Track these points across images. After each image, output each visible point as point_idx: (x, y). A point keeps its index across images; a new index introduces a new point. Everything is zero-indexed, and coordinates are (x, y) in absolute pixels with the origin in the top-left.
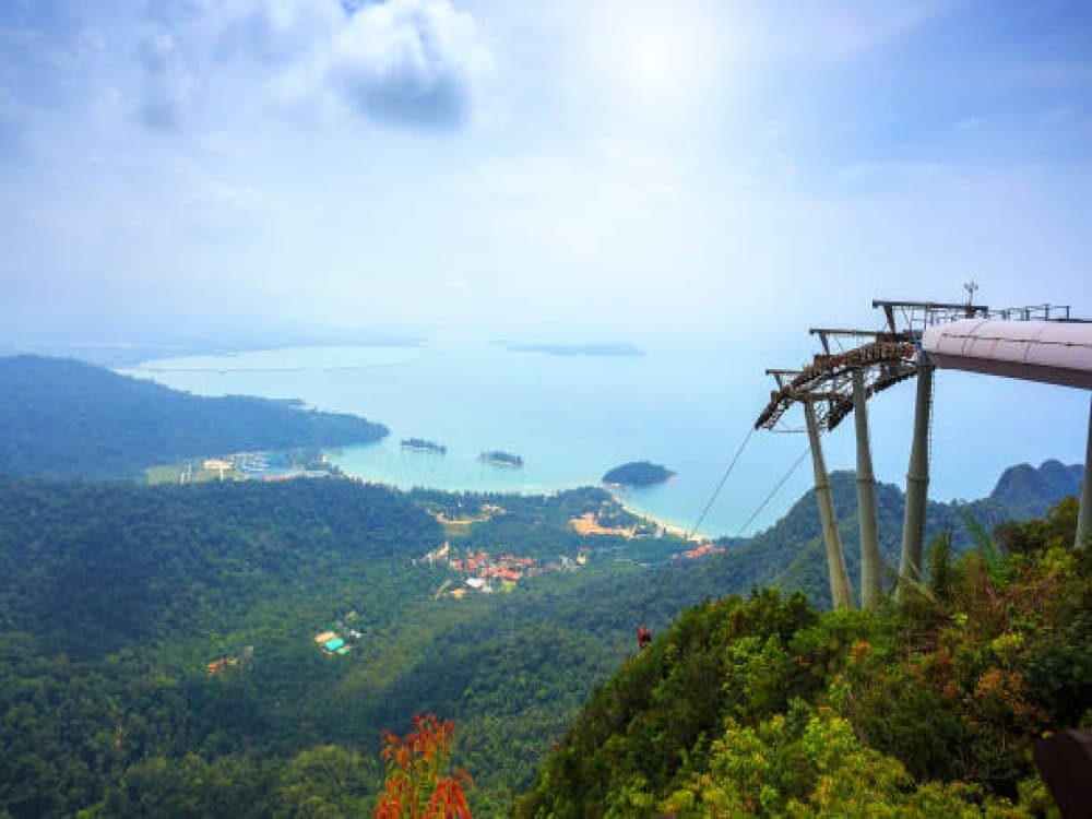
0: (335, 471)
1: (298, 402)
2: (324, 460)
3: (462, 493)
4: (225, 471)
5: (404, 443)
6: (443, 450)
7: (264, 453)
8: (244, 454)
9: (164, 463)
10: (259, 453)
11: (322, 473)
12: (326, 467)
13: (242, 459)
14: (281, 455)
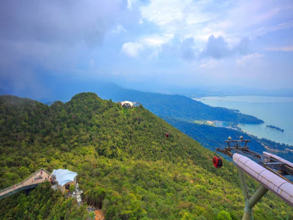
0: (240, 129)
1: (237, 111)
2: (238, 126)
3: (281, 144)
4: (211, 124)
5: (267, 126)
6: (283, 131)
7: (223, 122)
8: (217, 121)
9: (199, 120)
10: (221, 121)
11: (236, 129)
12: (238, 128)
13: (217, 122)
14: (226, 123)
